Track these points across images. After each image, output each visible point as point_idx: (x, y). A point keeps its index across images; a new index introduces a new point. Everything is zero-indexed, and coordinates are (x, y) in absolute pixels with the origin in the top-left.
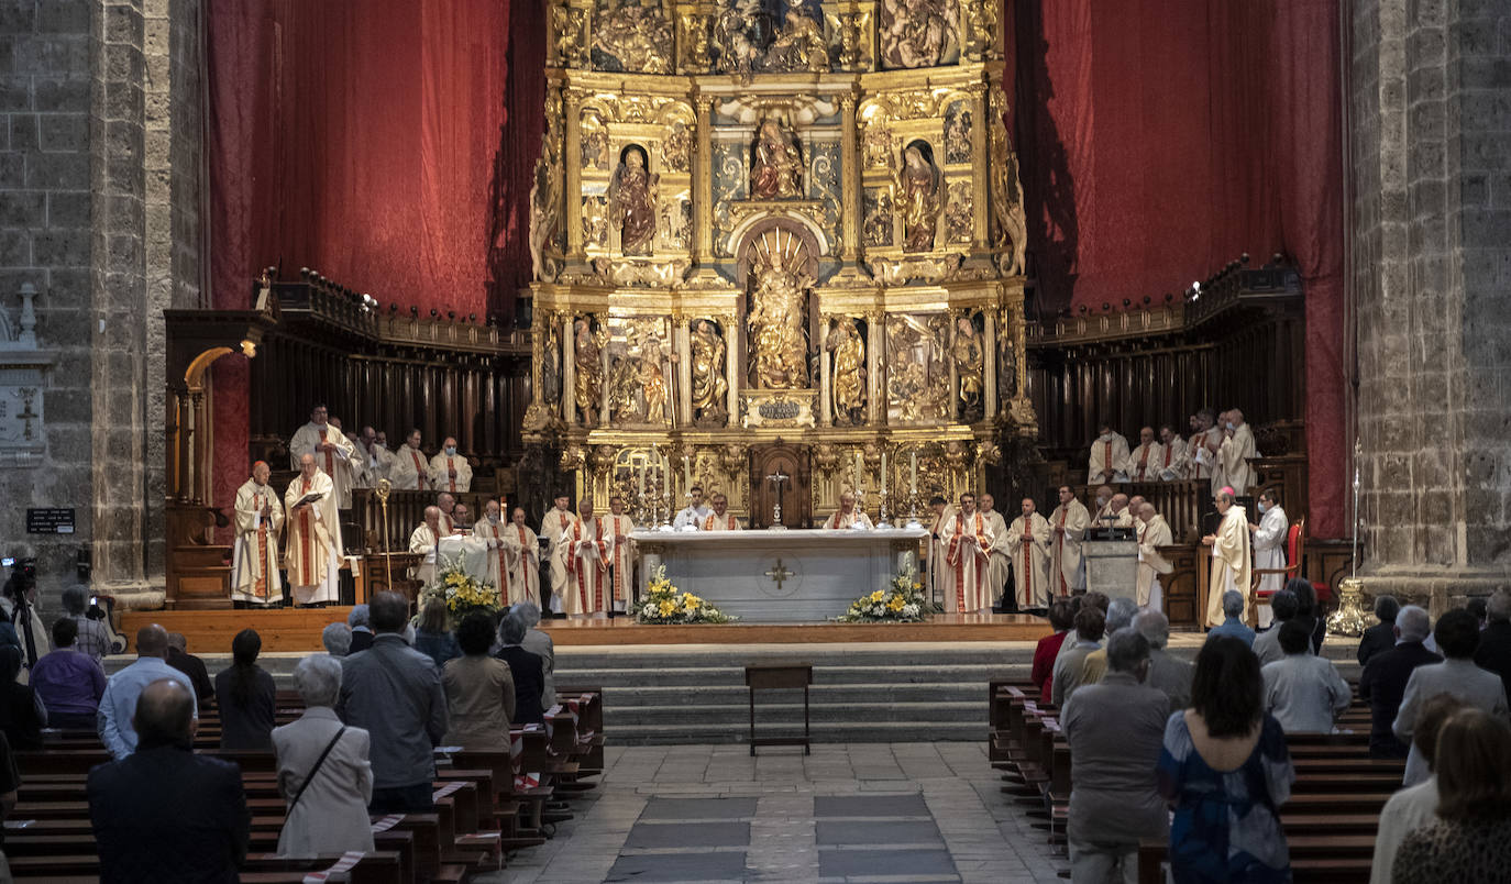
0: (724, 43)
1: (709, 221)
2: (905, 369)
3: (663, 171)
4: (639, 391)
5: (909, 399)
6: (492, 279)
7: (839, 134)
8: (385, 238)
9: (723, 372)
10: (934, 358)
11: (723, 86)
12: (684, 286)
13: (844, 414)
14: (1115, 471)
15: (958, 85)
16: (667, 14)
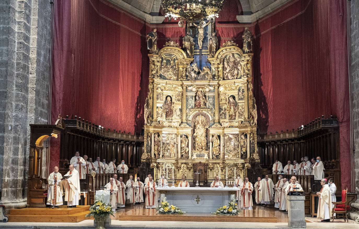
0: (189, 74)
1: (185, 113)
2: (229, 147)
3: (175, 102)
4: (169, 151)
5: (230, 153)
6: (136, 125)
7: (214, 94)
8: (109, 114)
9: (188, 146)
10: (235, 144)
11: (189, 83)
12: (179, 127)
13: (215, 156)
14: (278, 171)
15: (241, 83)
16: (177, 67)
